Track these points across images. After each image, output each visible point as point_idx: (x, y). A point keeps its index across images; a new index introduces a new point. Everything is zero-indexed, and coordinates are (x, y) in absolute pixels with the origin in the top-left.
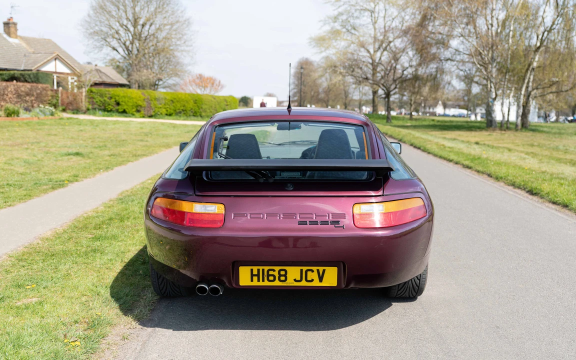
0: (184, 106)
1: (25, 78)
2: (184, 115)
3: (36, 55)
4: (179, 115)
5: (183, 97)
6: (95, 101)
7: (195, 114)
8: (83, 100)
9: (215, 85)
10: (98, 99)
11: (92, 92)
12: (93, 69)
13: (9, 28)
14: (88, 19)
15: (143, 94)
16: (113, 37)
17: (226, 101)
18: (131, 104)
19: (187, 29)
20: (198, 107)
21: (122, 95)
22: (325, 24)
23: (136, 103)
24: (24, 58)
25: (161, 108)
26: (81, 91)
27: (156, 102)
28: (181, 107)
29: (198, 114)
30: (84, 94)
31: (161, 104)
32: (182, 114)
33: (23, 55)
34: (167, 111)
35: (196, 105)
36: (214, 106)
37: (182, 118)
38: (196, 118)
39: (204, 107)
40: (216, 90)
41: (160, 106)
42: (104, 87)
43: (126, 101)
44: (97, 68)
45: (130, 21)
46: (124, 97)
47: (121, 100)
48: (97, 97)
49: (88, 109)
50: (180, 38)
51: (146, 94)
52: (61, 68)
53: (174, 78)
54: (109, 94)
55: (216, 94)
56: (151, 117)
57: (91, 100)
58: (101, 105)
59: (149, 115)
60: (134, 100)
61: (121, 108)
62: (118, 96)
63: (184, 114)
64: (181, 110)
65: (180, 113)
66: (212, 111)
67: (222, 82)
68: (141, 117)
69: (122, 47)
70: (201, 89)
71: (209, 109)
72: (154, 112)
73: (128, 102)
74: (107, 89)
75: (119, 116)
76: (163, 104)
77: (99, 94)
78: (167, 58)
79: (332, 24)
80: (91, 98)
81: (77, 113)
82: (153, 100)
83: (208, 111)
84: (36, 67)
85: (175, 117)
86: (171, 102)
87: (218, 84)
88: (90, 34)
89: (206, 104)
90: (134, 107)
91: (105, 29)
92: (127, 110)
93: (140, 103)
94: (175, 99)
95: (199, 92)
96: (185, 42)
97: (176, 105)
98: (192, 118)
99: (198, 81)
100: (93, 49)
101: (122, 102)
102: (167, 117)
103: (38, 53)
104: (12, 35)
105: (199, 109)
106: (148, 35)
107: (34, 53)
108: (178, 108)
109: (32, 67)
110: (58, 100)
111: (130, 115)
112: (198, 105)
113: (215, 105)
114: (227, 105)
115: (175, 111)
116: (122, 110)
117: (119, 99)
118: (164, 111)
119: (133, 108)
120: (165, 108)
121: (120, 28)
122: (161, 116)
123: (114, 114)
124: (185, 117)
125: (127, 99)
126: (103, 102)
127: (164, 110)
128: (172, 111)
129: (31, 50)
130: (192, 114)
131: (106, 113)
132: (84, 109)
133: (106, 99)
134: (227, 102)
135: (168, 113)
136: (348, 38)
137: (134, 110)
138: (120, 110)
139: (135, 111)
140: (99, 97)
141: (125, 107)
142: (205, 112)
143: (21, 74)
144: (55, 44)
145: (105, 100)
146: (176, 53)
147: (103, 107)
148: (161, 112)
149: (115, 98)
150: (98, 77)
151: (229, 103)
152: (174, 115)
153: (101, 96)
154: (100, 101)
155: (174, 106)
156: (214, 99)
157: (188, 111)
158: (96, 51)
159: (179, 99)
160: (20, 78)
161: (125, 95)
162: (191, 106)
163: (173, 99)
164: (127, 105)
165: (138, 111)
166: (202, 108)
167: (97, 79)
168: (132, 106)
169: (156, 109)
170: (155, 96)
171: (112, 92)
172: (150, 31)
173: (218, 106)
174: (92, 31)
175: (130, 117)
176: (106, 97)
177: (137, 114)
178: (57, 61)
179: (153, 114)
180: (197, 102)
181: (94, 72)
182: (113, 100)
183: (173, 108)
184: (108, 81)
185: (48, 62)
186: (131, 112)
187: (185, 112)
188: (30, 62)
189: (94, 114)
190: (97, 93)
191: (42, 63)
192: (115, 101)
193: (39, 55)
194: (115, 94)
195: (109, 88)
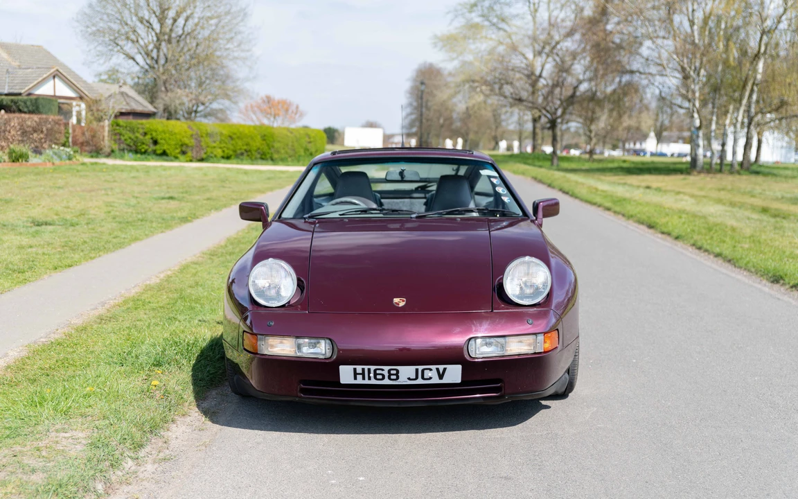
0: (247, 144)
1: (18, 107)
2: (248, 158)
3: (24, 70)
4: (241, 157)
5: (247, 131)
6: (123, 138)
7: (263, 157)
8: (106, 138)
9: (290, 111)
10: (127, 135)
11: (118, 125)
12: (117, 92)
14: (88, 11)
15: (189, 127)
16: (128, 38)
17: (308, 136)
18: (173, 143)
19: (241, 24)
20: (268, 145)
21: (160, 129)
22: (456, 16)
23: (181, 140)
24: (7, 76)
25: (215, 147)
26: (102, 124)
27: (208, 140)
28: (243, 145)
29: (268, 156)
30: (107, 129)
31: (215, 142)
32: (245, 157)
33: (5, 71)
34: (224, 151)
35: (264, 142)
36: (290, 144)
37: (244, 162)
38: (264, 162)
39: (277, 145)
40: (294, 121)
41: (215, 145)
42: (133, 119)
43: (167, 139)
44: (122, 90)
45: (154, 13)
46: (164, 132)
47: (159, 138)
48: (126, 134)
49: (113, 151)
50: (232, 38)
51: (194, 128)
52: (63, 90)
53: (221, 101)
54: (143, 128)
55: (293, 126)
56: (202, 160)
57: (117, 137)
58: (132, 144)
59: (199, 158)
60: (178, 137)
61: (159, 149)
62: (156, 131)
63: (248, 156)
64: (243, 151)
65: (242, 154)
66: (289, 151)
67: (301, 108)
68: (187, 161)
69: (141, 53)
70: (269, 119)
71: (284, 149)
72: (205, 153)
73: (170, 139)
74: (139, 121)
75: (157, 160)
76: (218, 143)
77: (128, 128)
78: (212, 69)
79: (468, 15)
80: (116, 134)
81: (97, 157)
82: (204, 135)
83: (283, 151)
84: (27, 88)
85: (234, 161)
86: (229, 138)
87: (295, 111)
88: (94, 34)
89: (279, 142)
90: (178, 146)
91: (116, 27)
92: (168, 151)
93: (186, 141)
94: (235, 134)
95: (266, 122)
96: (239, 45)
97: (237, 143)
98: (260, 161)
99: (265, 106)
100: (97, 58)
101: (161, 139)
102: (223, 161)
103: (29, 68)
105: (270, 149)
106: (183, 34)
107: (20, 67)
108: (238, 148)
109: (22, 89)
110: (68, 138)
111: (173, 158)
112: (268, 142)
113: (293, 142)
114: (310, 142)
115: (235, 151)
116: (161, 151)
117: (157, 135)
118: (219, 152)
119: (177, 148)
120: (221, 148)
121: (139, 24)
122: (215, 159)
123: (149, 157)
124: (250, 161)
125: (167, 135)
126: (135, 139)
128: (231, 153)
129: (16, 64)
130: (259, 156)
131: (139, 156)
132: (107, 150)
133: (138, 135)
134: (309, 138)
135: (225, 156)
136: (493, 36)
137: (178, 151)
138: (159, 152)
139: (179, 153)
140: (128, 132)
141: (165, 147)
142: (278, 152)
143: (12, 101)
144: (49, 53)
145: (137, 137)
146: (225, 62)
147: (134, 147)
148: (215, 153)
149: (151, 134)
150: (124, 103)
151: (312, 140)
152: (233, 157)
153: (132, 130)
154: (130, 138)
155: (233, 145)
156: (291, 133)
157: (253, 152)
158: (102, 61)
159: (241, 133)
160: (11, 106)
161: (165, 128)
162: (258, 144)
163: (231, 134)
164: (169, 145)
165: (184, 153)
166: (273, 147)
167: (125, 108)
168: (176, 144)
169: (208, 149)
170: (206, 130)
171: (148, 126)
172: (186, 29)
173: (296, 144)
174: (94, 29)
175: (172, 161)
176: (138, 132)
177: (182, 157)
178: (56, 80)
179: (204, 156)
180: (266, 138)
181: (119, 97)
182: (148, 137)
183: (232, 147)
184: (139, 108)
185: (44, 81)
186: (173, 154)
187: (249, 153)
188: (16, 82)
189: (122, 158)
190: (126, 127)
191: (36, 82)
192: (152, 138)
193: (30, 70)
194: (151, 127)
195: (142, 119)
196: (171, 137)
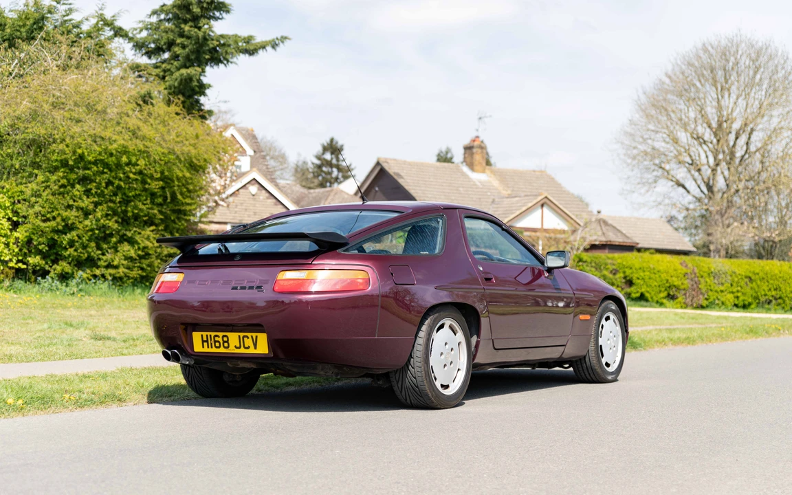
0: (777, 289)
3: (512, 199)
11: (580, 260)
12: (593, 220)
13: (472, 154)
15: (682, 264)
18: (654, 283)
21: (637, 266)
23: (667, 281)
25: (722, 291)
27: (711, 281)
28: (769, 290)
31: (722, 284)
33: (491, 200)
34: (737, 298)
41: (722, 288)
42: (609, 252)
43: (646, 277)
44: (601, 216)
46: (643, 269)
47: (634, 276)
51: (690, 265)
52: (553, 222)
54: (614, 265)
56: (702, 307)
59: (696, 304)
60: (664, 276)
61: (635, 292)
62: (631, 268)
65: (769, 302)
68: (678, 307)
72: (707, 299)
73: (650, 278)
74: (610, 255)
76: (727, 285)
77: (593, 264)
82: (705, 275)
84: (507, 220)
86: (747, 280)
90: (663, 289)
92: (647, 295)
93: (676, 281)
97: (759, 287)
101: (638, 279)
102: (736, 309)
103: (516, 197)
104: (476, 168)
107: (510, 196)
108: (763, 293)
111: (655, 304)
115: (756, 298)
116: (638, 295)
117: (632, 273)
118: (729, 298)
119: (661, 292)
120: (733, 293)
122: (722, 306)
125: (647, 273)
127: (730, 296)
128: (749, 299)
129: (505, 193)
135: (740, 303)
137: (665, 294)
138: (634, 296)
139: (665, 298)
140: (594, 269)
141: (642, 289)
144: (553, 179)
148: (723, 299)
149: (624, 272)
150: (600, 233)
152: (753, 306)
153: (598, 267)
155: (752, 288)
157: (786, 299)
161: (645, 265)
163: (750, 275)
164: (647, 285)
165: (671, 297)
167: (598, 238)
168: (659, 287)
169: (710, 293)
170: (709, 268)
171: (619, 261)
175: (654, 307)
176: (607, 269)
177: (668, 302)
178: (545, 209)
179: (705, 303)
181: (594, 225)
182: (619, 275)
184: (617, 239)
185: (528, 211)
186: (655, 299)
191: (518, 213)
192: (625, 278)
193: (517, 199)
194: (624, 263)
195: (613, 252)
196: (653, 276)
